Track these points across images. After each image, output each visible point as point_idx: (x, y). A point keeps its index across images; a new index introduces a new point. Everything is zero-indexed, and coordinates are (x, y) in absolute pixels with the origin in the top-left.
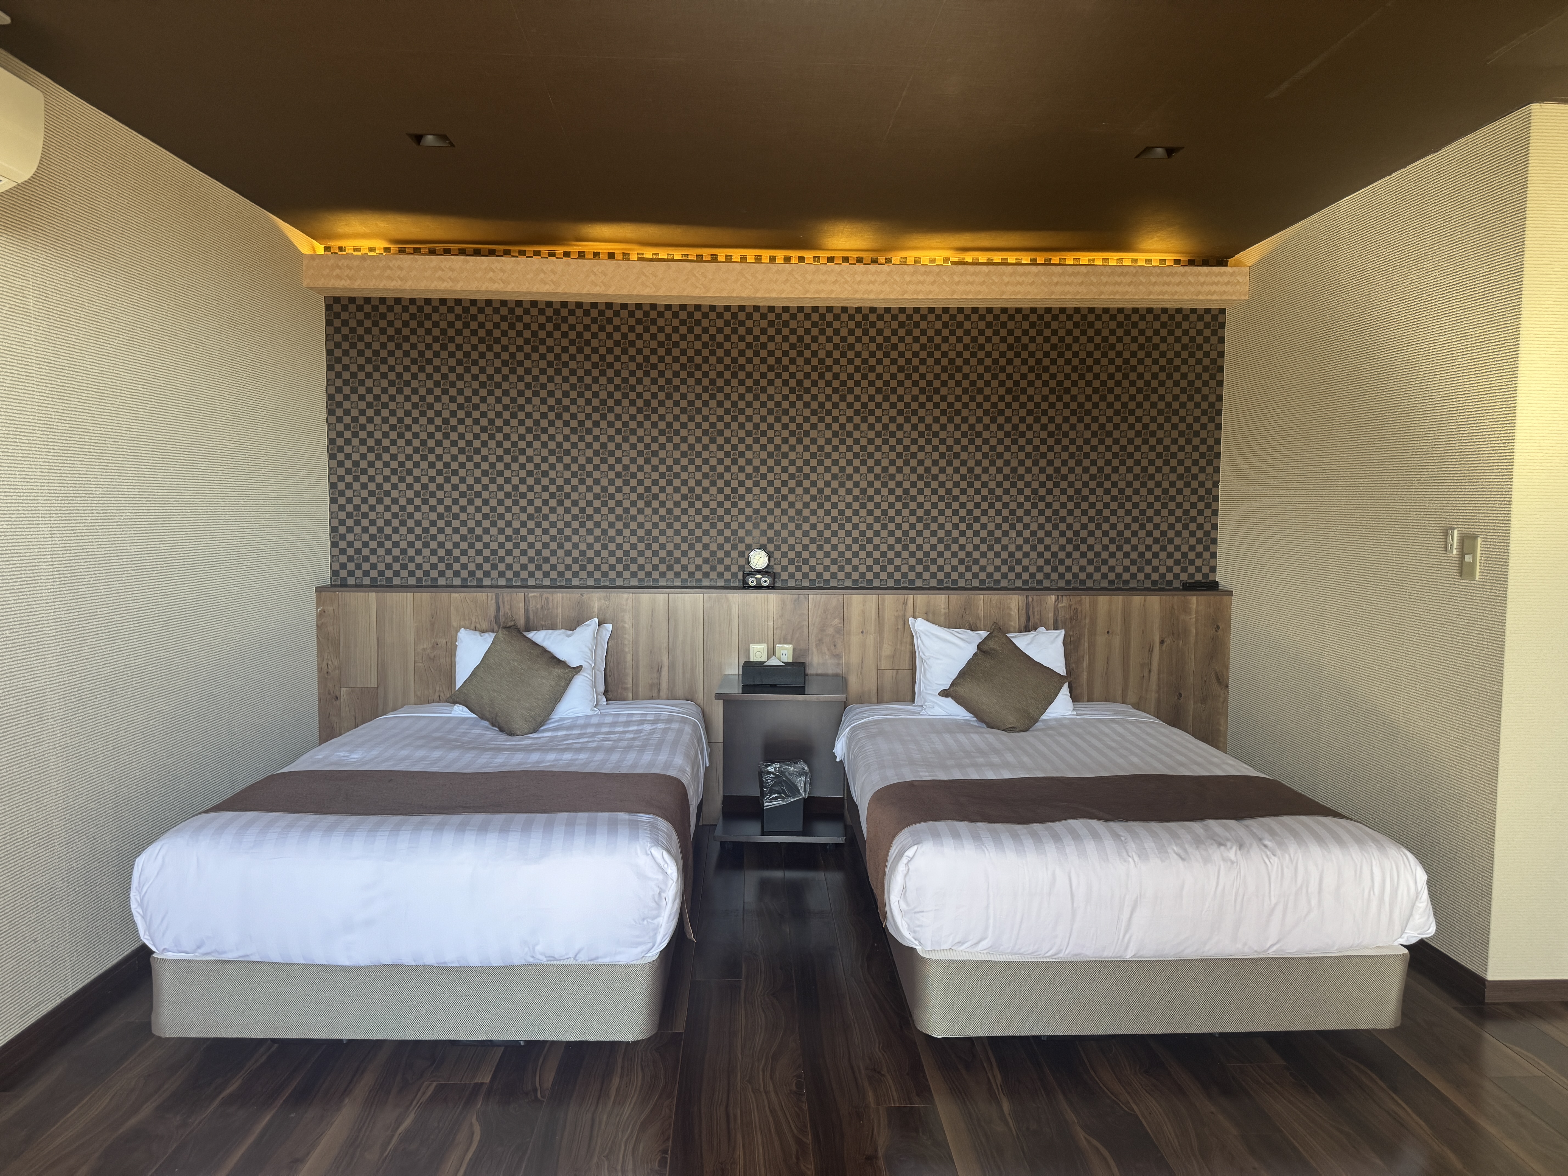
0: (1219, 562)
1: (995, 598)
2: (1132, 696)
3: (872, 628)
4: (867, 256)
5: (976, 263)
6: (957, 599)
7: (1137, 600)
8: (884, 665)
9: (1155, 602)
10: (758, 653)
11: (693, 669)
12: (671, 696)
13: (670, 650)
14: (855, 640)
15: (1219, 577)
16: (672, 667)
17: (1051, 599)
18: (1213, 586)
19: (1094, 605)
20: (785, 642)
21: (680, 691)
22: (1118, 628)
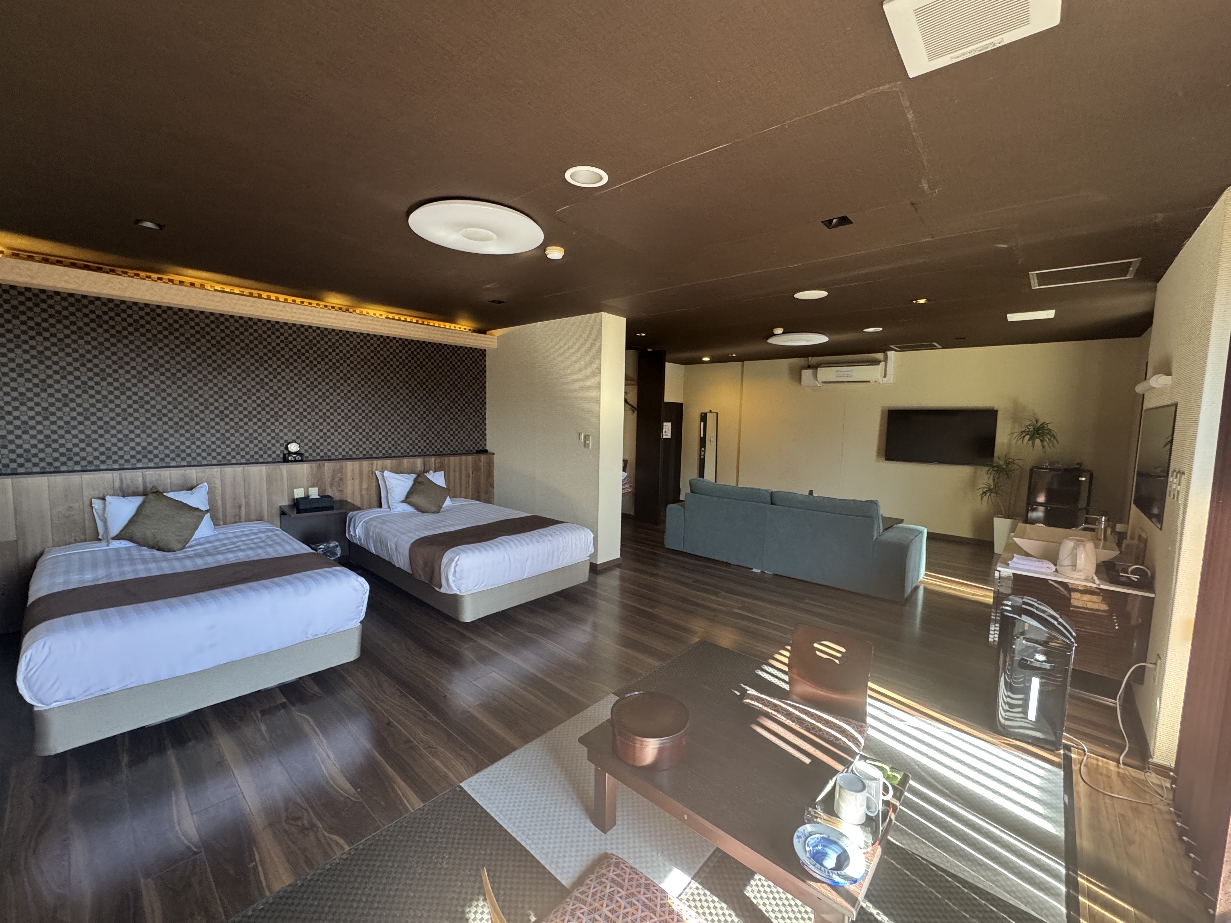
0: (487, 443)
1: (411, 460)
2: (463, 494)
3: (357, 476)
4: (344, 308)
5: (393, 319)
6: (395, 461)
7: (464, 458)
8: (364, 492)
9: (470, 458)
10: (299, 493)
11: (261, 504)
12: (248, 520)
13: (246, 497)
14: (349, 483)
15: (487, 448)
16: (248, 505)
17: (433, 459)
18: (485, 451)
19: (449, 461)
20: (313, 486)
21: (253, 516)
22: (457, 469)
